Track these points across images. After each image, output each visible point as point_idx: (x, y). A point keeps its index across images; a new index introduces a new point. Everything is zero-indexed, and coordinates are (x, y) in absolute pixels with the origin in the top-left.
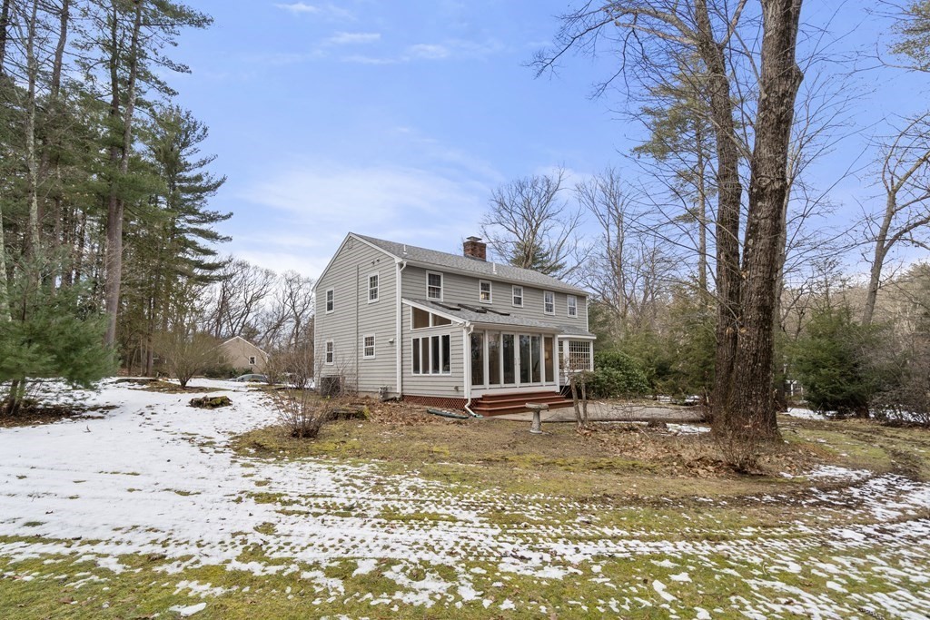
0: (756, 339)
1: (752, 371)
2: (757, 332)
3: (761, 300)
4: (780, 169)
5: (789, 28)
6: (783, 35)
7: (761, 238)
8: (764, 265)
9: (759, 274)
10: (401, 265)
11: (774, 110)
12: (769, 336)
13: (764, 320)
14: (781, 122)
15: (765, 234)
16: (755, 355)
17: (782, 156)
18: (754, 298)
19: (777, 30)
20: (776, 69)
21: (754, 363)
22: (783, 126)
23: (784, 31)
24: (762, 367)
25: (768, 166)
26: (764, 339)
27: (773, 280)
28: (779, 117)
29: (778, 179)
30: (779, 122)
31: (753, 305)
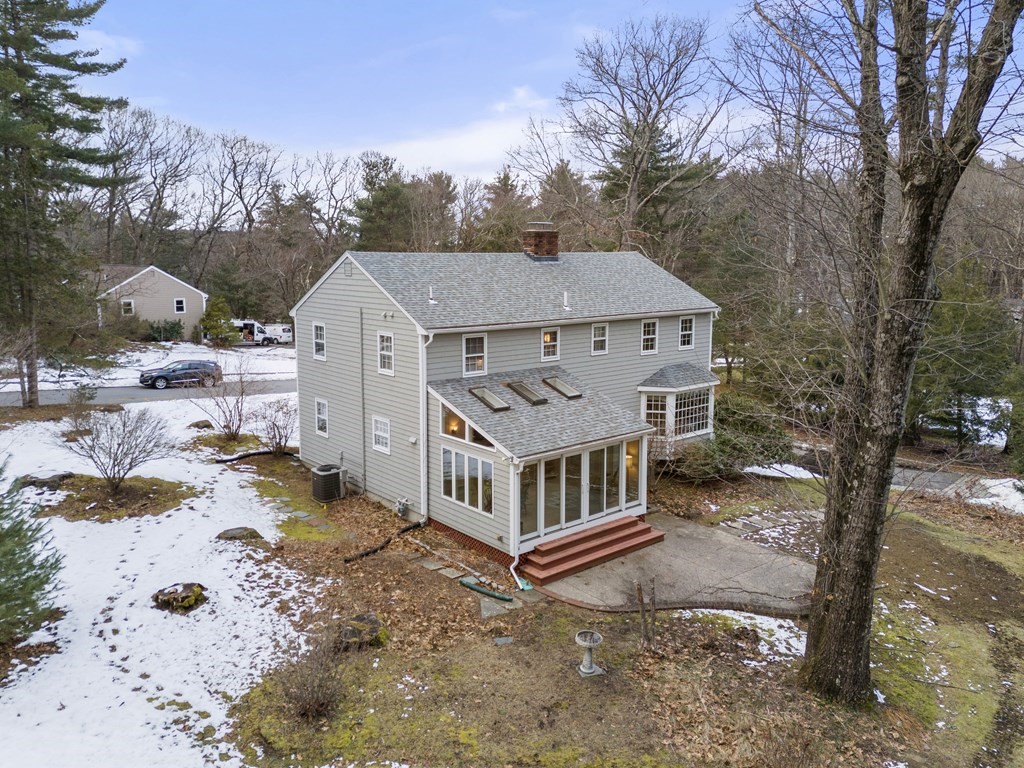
0: (851, 595)
1: (845, 627)
2: (853, 588)
3: (860, 554)
4: (896, 411)
5: (925, 241)
6: (917, 250)
7: (865, 486)
8: (866, 517)
9: (860, 525)
10: (426, 338)
11: (896, 337)
12: (866, 594)
13: (862, 576)
14: (903, 355)
15: (870, 483)
16: (849, 611)
17: (900, 395)
18: (852, 548)
19: (909, 242)
20: (904, 287)
21: (848, 620)
22: (905, 360)
23: (918, 245)
24: (856, 626)
25: (883, 402)
26: (861, 597)
27: (875, 534)
28: (901, 348)
29: (891, 424)
30: (901, 354)
31: (851, 557)
